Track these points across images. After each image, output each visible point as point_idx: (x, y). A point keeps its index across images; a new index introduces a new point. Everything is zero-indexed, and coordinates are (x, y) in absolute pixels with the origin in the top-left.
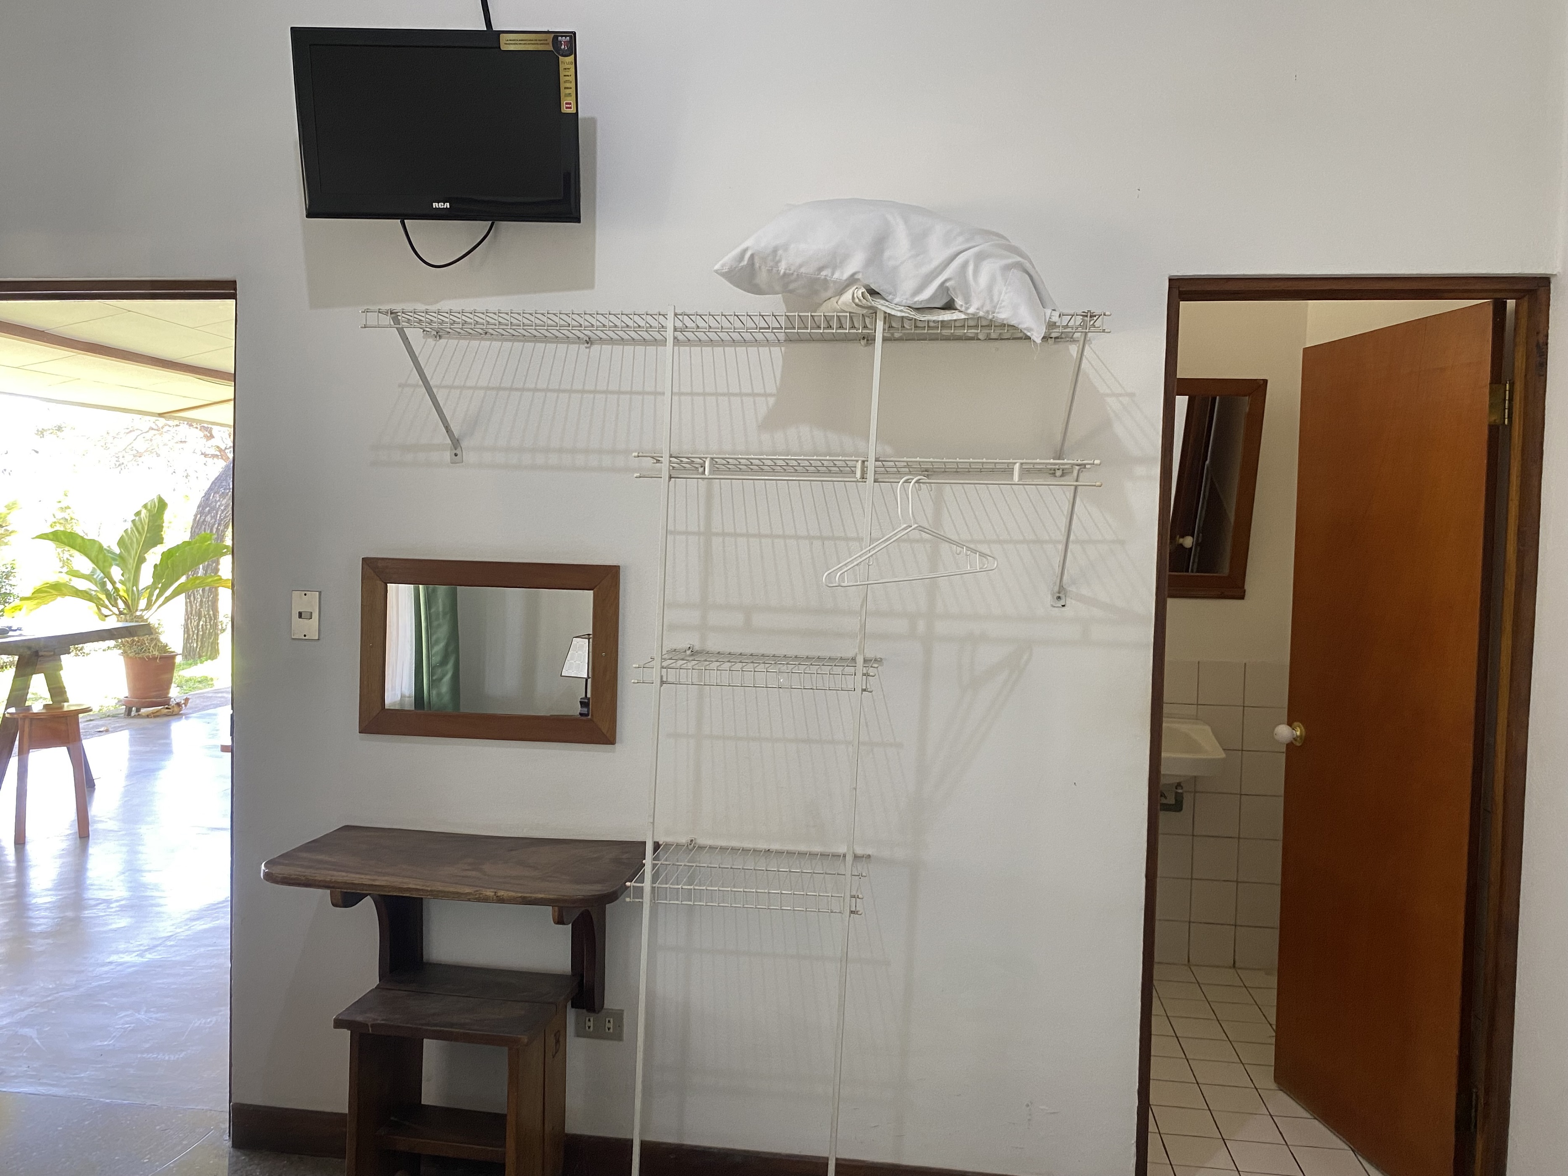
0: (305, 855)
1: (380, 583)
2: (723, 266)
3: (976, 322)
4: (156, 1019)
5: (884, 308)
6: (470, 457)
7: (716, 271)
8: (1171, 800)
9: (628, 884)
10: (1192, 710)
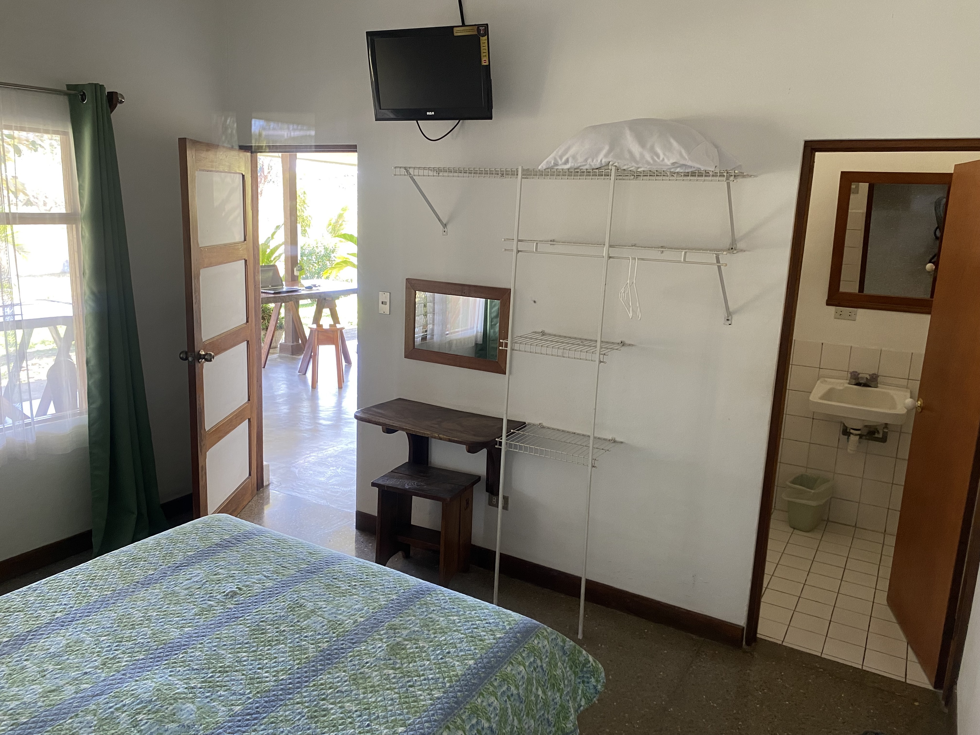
0: (374, 409)
1: (413, 291)
4: (344, 472)
6: (451, 233)
8: (880, 436)
9: (497, 439)
10: (905, 382)
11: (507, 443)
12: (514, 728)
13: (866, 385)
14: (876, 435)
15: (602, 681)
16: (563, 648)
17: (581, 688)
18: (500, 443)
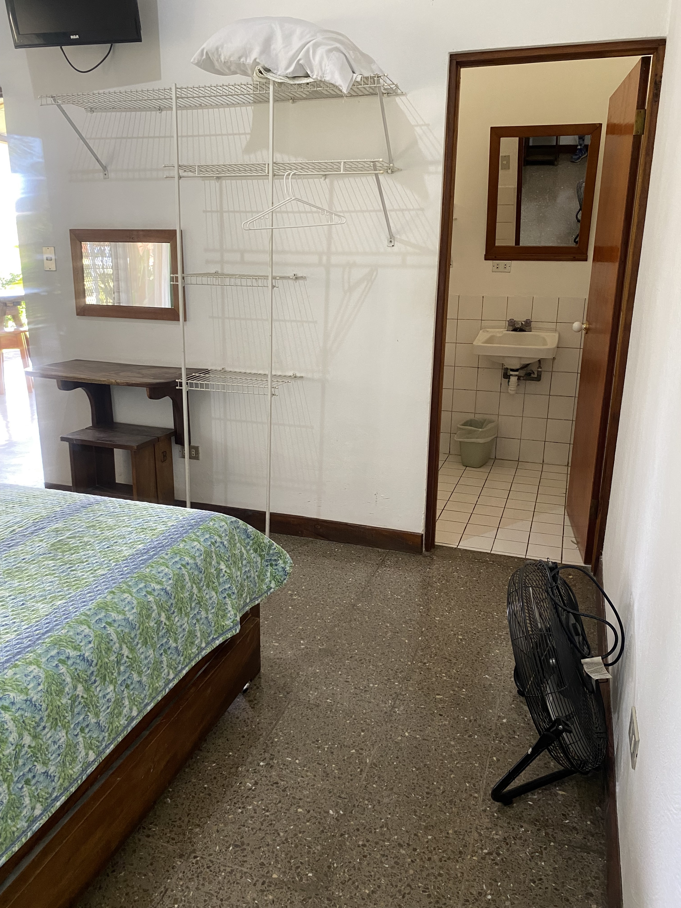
1: (78, 242)
2: (194, 59)
3: (318, 83)
5: (274, 79)
6: (112, 175)
7: (192, 63)
8: (535, 375)
9: (177, 380)
10: (553, 326)
11: (187, 383)
12: (193, 595)
13: (521, 330)
14: (532, 376)
15: (289, 562)
16: (246, 532)
17: (269, 571)
18: (181, 384)
